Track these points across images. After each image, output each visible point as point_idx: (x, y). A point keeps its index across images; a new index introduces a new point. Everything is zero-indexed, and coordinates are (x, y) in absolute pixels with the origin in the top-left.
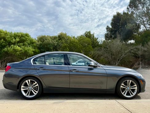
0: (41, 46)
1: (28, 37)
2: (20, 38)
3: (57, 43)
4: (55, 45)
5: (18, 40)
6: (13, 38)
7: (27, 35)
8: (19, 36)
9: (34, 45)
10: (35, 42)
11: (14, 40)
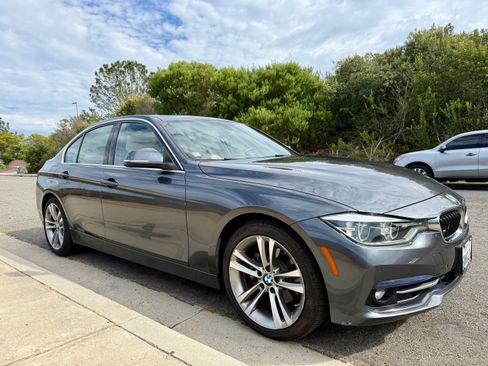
0: (342, 97)
1: (295, 74)
2: (274, 82)
3: (392, 76)
4: (387, 84)
5: (265, 89)
6: (254, 85)
7: (291, 69)
8: (269, 78)
9: (317, 96)
10: (320, 87)
11: (256, 92)
